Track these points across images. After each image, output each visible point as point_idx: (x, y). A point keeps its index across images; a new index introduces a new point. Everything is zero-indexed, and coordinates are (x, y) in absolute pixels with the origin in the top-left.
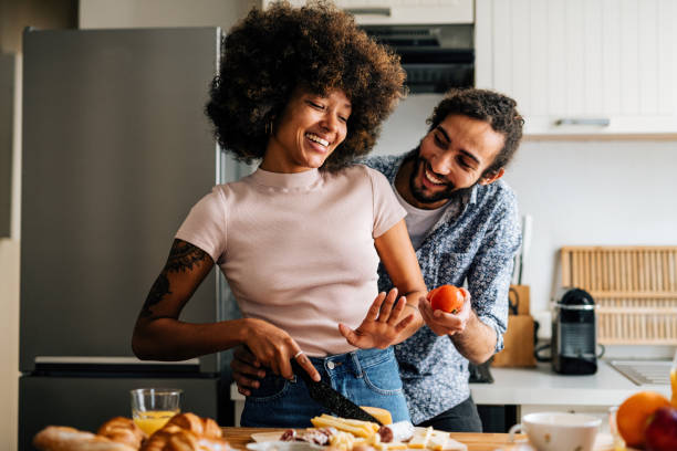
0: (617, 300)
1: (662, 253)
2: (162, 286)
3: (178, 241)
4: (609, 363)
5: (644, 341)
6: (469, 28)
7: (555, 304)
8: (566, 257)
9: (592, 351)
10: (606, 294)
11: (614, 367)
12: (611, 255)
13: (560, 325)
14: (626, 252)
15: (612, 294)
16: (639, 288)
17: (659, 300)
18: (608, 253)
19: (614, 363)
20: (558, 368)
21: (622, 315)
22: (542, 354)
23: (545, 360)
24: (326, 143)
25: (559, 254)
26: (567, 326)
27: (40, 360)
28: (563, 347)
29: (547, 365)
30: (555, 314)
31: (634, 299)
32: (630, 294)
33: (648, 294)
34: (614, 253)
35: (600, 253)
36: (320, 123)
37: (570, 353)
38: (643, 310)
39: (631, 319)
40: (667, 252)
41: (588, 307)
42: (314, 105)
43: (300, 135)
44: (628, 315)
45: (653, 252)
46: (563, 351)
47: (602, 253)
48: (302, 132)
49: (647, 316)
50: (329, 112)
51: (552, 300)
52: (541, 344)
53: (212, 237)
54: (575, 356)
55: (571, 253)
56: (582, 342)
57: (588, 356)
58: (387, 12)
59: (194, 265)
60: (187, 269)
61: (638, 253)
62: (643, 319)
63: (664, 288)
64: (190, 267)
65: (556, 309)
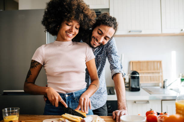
0: (143, 73)
1: (153, 62)
2: (29, 73)
3: (32, 60)
4: (142, 88)
5: (149, 82)
7: (129, 75)
8: (131, 63)
9: (138, 85)
10: (141, 72)
11: (143, 89)
12: (142, 63)
13: (131, 80)
14: (145, 62)
15: (142, 71)
16: (148, 70)
17: (153, 73)
18: (141, 62)
19: (143, 87)
20: (131, 90)
21: (144, 77)
22: (126, 85)
23: (127, 87)
24: (72, 35)
25: (130, 63)
26: (132, 80)
27: (4, 91)
31: (147, 73)
32: (146, 71)
33: (150, 71)
34: (142, 62)
35: (139, 62)
36: (70, 29)
37: (133, 86)
38: (149, 75)
39: (147, 77)
40: (154, 62)
41: (138, 75)
42: (68, 25)
43: (64, 32)
44: (146, 77)
45: (151, 62)
46: (132, 86)
47: (140, 62)
48: (65, 31)
49: (150, 76)
50: (72, 26)
51: (129, 73)
52: (126, 83)
53: (40, 59)
54: (135, 87)
55: (133, 63)
56: (136, 84)
57: (138, 87)
59: (37, 66)
60: (35, 67)
61: (148, 62)
62: (149, 77)
63: (154, 70)
64: (36, 67)
65: (130, 76)
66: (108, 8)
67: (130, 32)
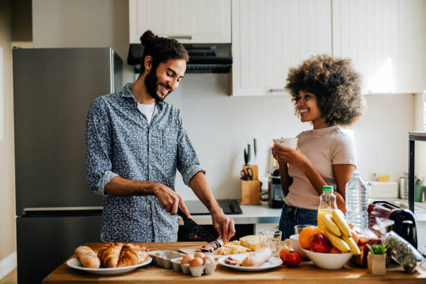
6: (229, 46)
7: (270, 175)
13: (273, 185)
20: (272, 205)
22: (263, 197)
23: (265, 200)
27: (26, 209)
28: (274, 195)
29: (266, 203)
30: (270, 180)
37: (277, 198)
46: (274, 198)
51: (268, 172)
52: (264, 192)
54: (280, 200)
58: (190, 38)
65: (270, 178)
66: (230, 42)
67: (271, 91)
